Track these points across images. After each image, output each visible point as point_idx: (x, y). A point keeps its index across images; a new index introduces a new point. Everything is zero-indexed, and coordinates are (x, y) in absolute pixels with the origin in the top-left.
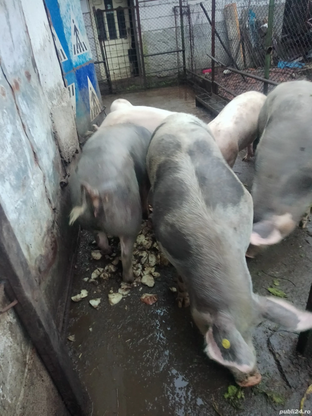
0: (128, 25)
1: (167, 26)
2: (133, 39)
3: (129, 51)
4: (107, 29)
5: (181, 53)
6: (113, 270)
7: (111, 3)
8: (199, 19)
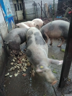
0: (22, 7)
1: (31, 8)
2: (23, 11)
3: (23, 13)
4: (17, 8)
5: (35, 14)
6: (16, 68)
7: (18, 2)
8: (38, 7)
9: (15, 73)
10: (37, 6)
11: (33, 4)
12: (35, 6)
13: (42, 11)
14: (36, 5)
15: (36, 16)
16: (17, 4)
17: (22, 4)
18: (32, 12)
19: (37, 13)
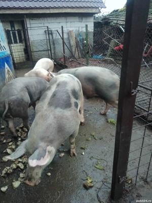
0: (23, 37)
1: (42, 38)
2: (26, 44)
3: (24, 49)
5: (50, 51)
6: (15, 167)
7: (14, 27)
8: (56, 36)
9: (14, 180)
10: (54, 35)
11: (45, 32)
12: (50, 35)
13: (64, 46)
14: (52, 34)
15: (53, 55)
16: (12, 30)
17: (22, 32)
18: (45, 47)
19: (54, 48)
